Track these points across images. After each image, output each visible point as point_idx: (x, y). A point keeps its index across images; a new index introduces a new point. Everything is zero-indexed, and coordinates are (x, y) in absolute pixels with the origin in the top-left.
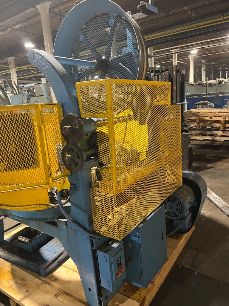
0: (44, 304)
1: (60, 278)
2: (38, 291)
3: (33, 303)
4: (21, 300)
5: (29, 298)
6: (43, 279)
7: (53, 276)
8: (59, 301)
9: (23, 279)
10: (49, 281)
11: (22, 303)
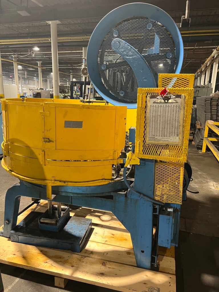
0: (98, 273)
1: (94, 251)
2: (84, 264)
3: (86, 274)
4: (72, 274)
5: (79, 271)
6: (79, 254)
7: (87, 250)
8: (109, 268)
9: (60, 257)
10: (86, 255)
11: (75, 276)
